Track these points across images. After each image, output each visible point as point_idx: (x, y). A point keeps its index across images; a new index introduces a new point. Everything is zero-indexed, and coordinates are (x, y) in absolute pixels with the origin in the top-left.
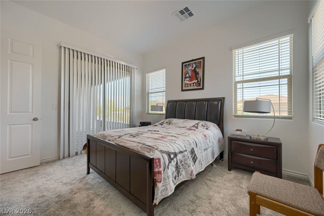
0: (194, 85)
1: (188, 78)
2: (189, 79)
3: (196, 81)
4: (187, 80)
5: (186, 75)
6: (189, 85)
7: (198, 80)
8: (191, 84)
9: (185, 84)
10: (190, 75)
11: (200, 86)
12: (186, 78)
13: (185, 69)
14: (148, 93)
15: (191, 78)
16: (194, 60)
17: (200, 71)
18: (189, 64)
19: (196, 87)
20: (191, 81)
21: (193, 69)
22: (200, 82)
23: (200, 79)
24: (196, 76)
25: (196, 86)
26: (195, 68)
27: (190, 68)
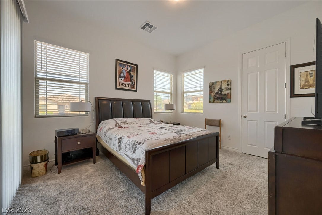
0: (128, 86)
1: (122, 77)
2: (124, 79)
3: (131, 83)
4: (122, 80)
5: (121, 74)
6: (124, 84)
7: (132, 82)
8: (126, 85)
9: (120, 83)
10: (125, 75)
11: (134, 88)
12: (120, 76)
13: (120, 68)
14: (37, 79)
15: (126, 79)
16: (129, 62)
17: (134, 75)
18: (124, 65)
19: (130, 89)
20: (126, 82)
21: (128, 70)
22: (134, 84)
23: (134, 82)
24: (131, 79)
25: (130, 87)
26: (130, 71)
27: (125, 69)
